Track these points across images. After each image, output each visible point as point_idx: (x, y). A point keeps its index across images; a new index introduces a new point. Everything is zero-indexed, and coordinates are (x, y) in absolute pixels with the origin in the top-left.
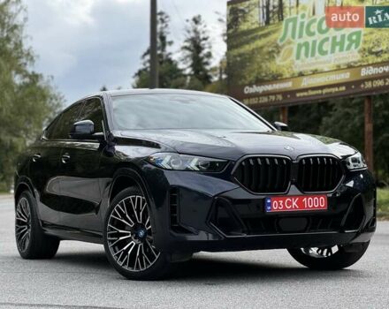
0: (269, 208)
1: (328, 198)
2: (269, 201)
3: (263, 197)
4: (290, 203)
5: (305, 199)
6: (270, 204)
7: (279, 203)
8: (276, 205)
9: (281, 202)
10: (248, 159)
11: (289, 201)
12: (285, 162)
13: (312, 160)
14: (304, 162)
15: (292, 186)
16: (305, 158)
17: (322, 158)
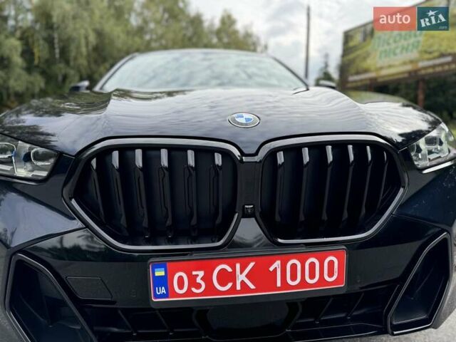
0: (163, 291)
2: (160, 273)
4: (225, 277)
5: (277, 264)
6: (164, 281)
7: (193, 282)
8: (184, 283)
9: (201, 274)
10: (109, 150)
11: (223, 271)
12: (218, 159)
13: (306, 151)
14: (281, 158)
15: (243, 221)
16: (285, 149)
17: (340, 147)
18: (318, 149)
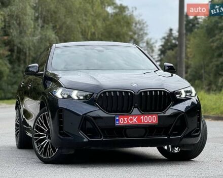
0: (118, 122)
1: (159, 116)
2: (117, 118)
3: (114, 116)
4: (131, 120)
5: (142, 117)
6: (118, 120)
7: (124, 120)
8: (122, 121)
9: (126, 119)
10: (105, 92)
11: (131, 118)
12: (129, 94)
13: (148, 92)
14: (143, 94)
15: (135, 109)
16: (144, 92)
17: (156, 91)
18: (151, 92)
